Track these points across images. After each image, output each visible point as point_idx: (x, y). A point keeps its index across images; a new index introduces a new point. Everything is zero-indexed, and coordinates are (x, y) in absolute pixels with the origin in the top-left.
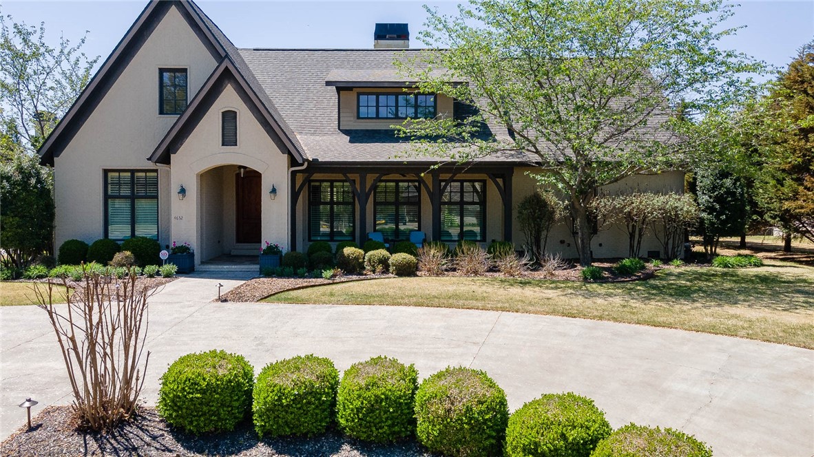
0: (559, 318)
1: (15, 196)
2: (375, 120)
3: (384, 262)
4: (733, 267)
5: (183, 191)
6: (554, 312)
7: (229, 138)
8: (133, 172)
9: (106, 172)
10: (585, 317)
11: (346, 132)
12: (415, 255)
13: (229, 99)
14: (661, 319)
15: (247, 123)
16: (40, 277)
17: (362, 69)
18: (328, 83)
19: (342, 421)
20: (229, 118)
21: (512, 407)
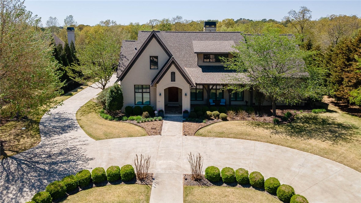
0: (269, 144)
1: (116, 96)
2: (209, 63)
3: (218, 116)
4: (317, 113)
5: (160, 95)
6: (267, 142)
7: (173, 79)
8: (142, 85)
9: (135, 85)
10: (275, 144)
11: (200, 67)
12: (227, 114)
13: (173, 68)
14: (293, 145)
15: (178, 75)
16: (126, 120)
17: (202, 40)
18: (195, 53)
19: (237, 180)
20: (173, 74)
21: (265, 179)
